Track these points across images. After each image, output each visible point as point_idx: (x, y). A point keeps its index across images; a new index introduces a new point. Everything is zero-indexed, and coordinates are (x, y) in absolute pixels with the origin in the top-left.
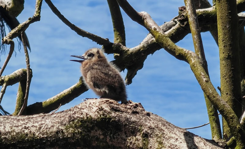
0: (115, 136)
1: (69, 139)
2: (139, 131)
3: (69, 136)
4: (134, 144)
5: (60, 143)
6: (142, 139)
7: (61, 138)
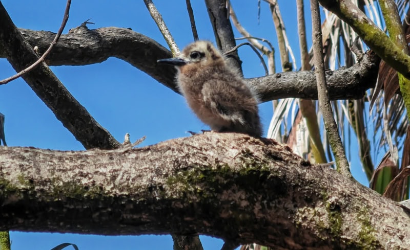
0: (271, 204)
1: (173, 202)
2: (321, 199)
3: (175, 197)
4: (311, 221)
5: (154, 208)
6: (327, 213)
7: (158, 198)
